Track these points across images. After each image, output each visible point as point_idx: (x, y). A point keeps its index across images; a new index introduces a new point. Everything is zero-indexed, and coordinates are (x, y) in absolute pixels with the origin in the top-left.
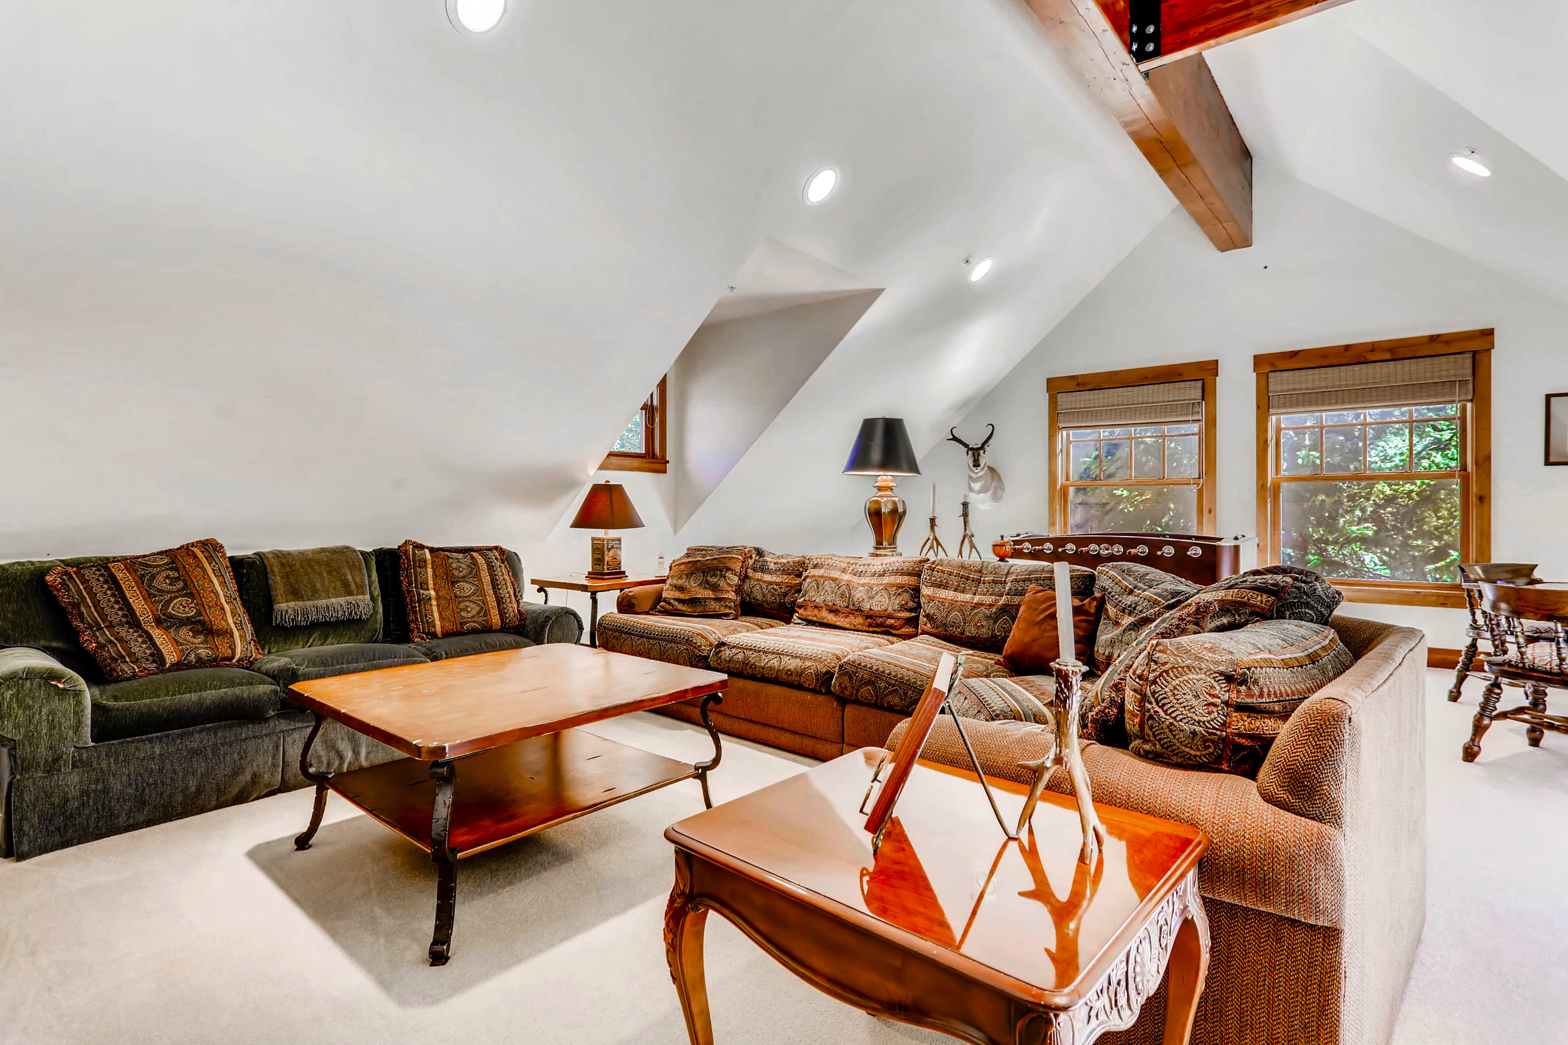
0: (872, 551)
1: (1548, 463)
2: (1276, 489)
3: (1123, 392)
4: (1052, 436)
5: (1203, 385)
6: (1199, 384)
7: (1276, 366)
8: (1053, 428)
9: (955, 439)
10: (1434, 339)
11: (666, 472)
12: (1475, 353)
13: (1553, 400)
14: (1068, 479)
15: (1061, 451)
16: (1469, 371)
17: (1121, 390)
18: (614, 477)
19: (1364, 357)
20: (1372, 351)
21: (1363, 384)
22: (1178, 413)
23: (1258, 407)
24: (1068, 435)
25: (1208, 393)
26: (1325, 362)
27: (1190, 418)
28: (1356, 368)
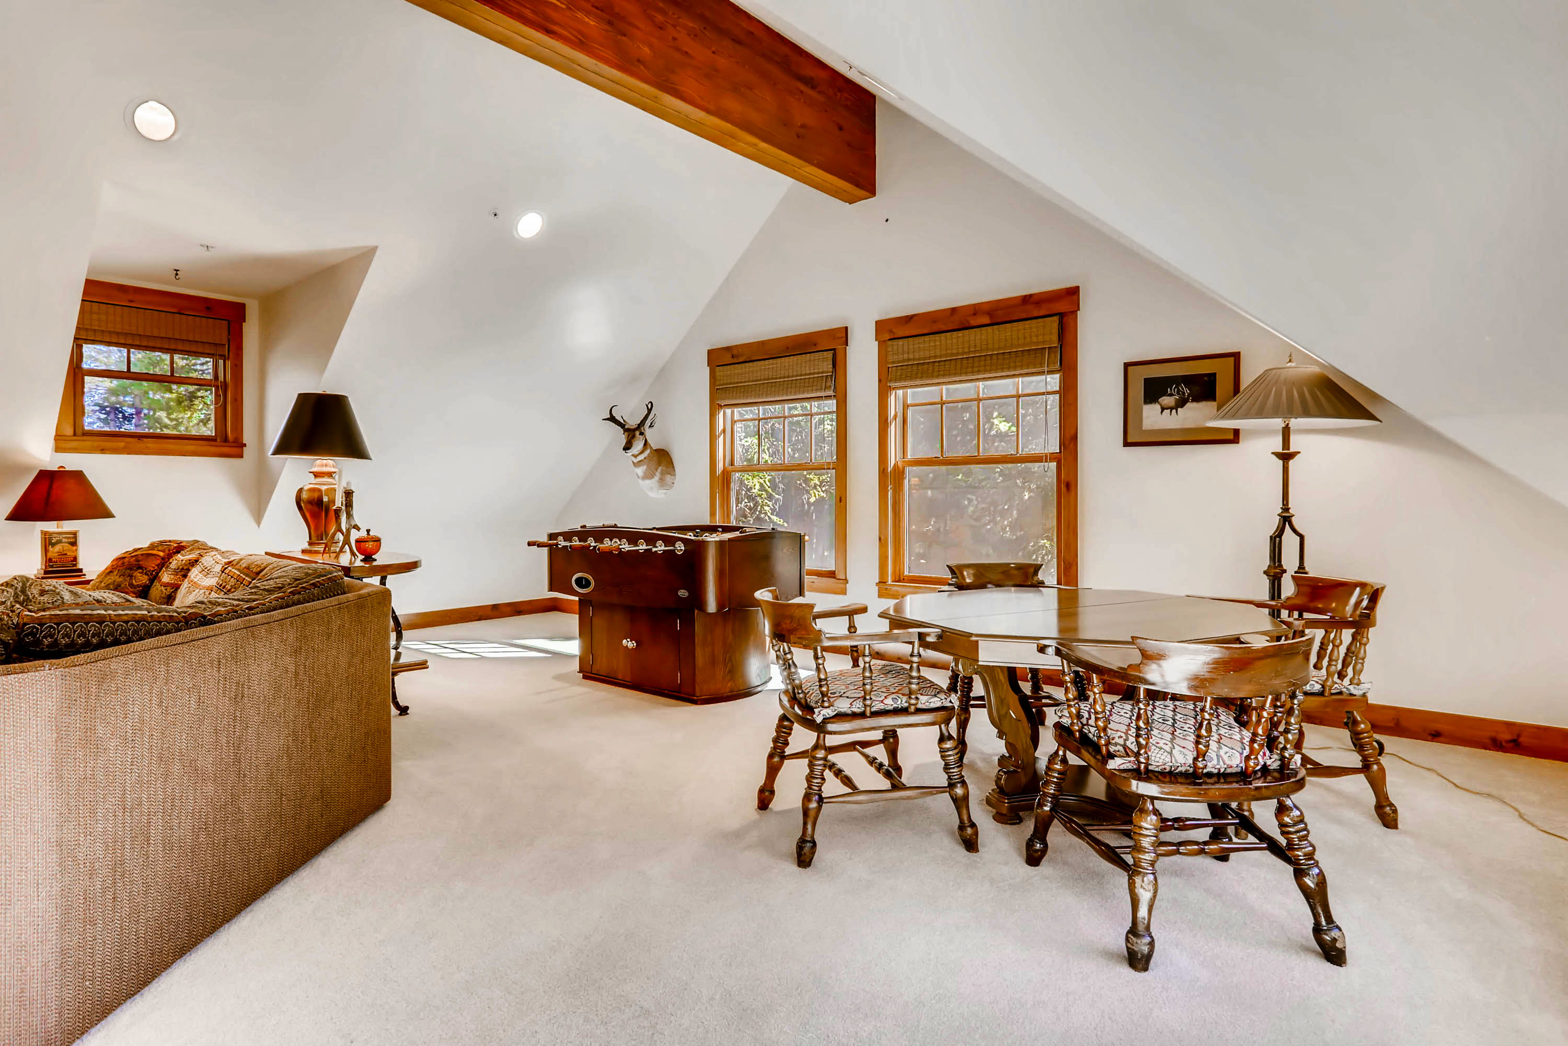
0: (306, 546)
1: (1126, 444)
2: (899, 474)
3: (769, 365)
4: (713, 416)
5: (834, 356)
6: (830, 354)
7: (894, 333)
8: (715, 407)
9: (612, 419)
10: (1027, 300)
11: (242, 457)
12: (1062, 315)
13: (1130, 368)
14: (732, 464)
15: (724, 431)
16: (1055, 337)
17: (767, 362)
18: (72, 461)
19: (968, 322)
20: (974, 314)
21: (966, 353)
22: (814, 388)
23: (880, 381)
24: (733, 413)
25: (838, 364)
26: (935, 329)
27: (823, 394)
28: (960, 334)
